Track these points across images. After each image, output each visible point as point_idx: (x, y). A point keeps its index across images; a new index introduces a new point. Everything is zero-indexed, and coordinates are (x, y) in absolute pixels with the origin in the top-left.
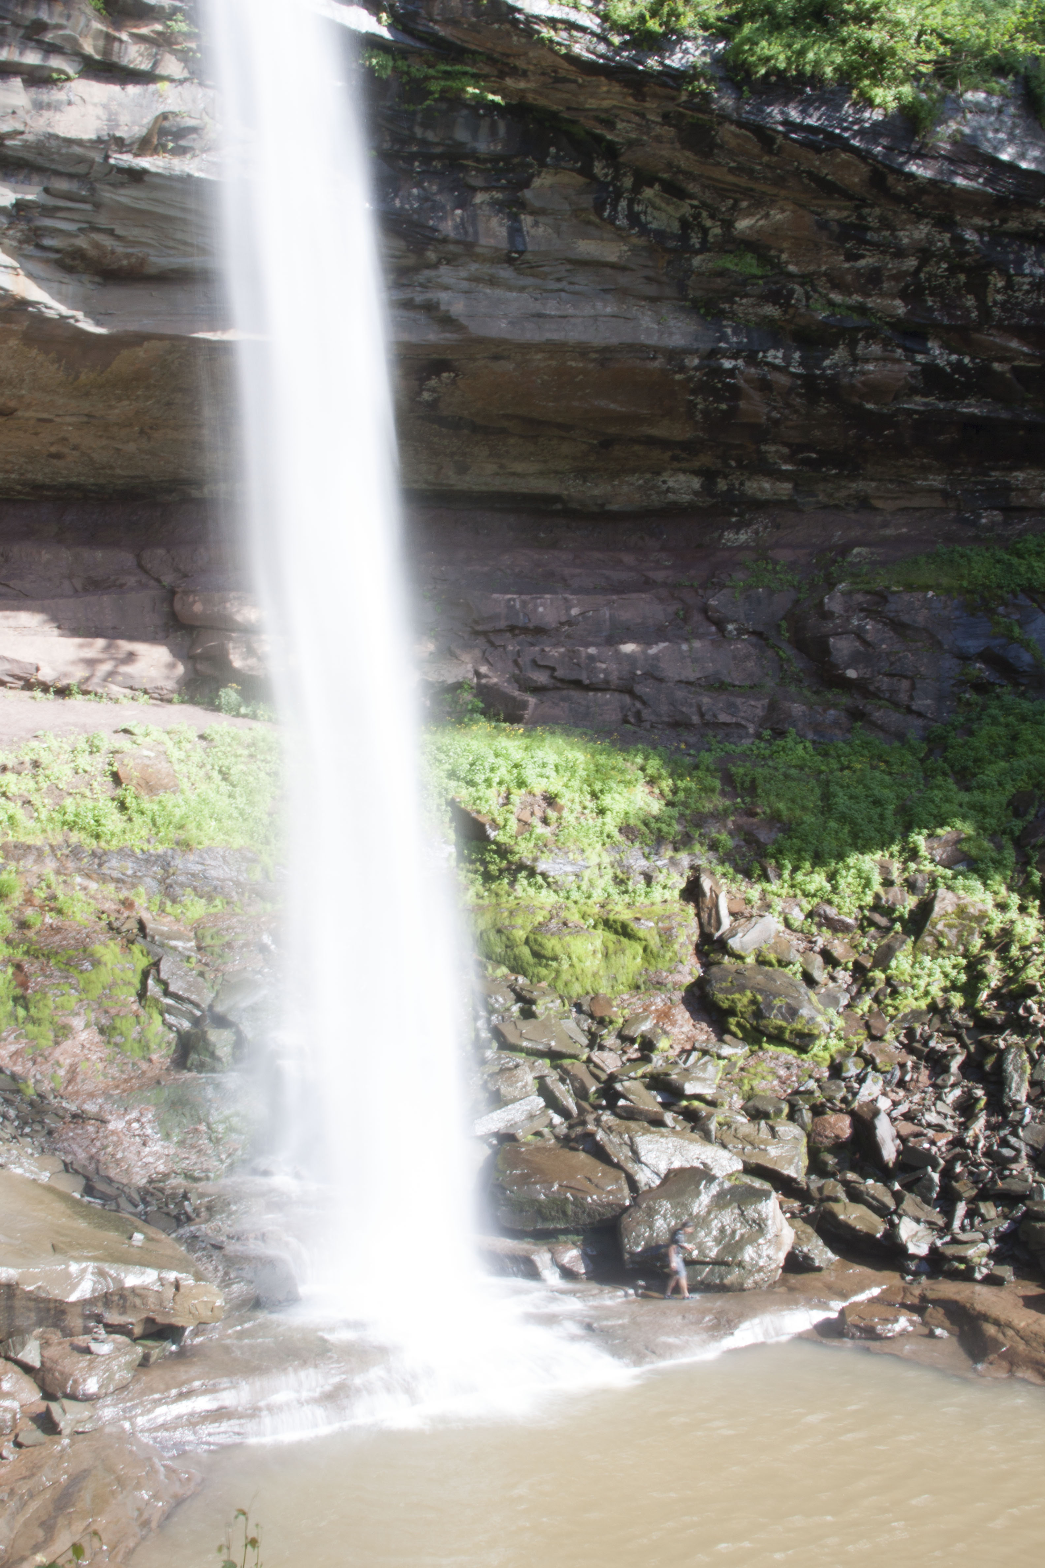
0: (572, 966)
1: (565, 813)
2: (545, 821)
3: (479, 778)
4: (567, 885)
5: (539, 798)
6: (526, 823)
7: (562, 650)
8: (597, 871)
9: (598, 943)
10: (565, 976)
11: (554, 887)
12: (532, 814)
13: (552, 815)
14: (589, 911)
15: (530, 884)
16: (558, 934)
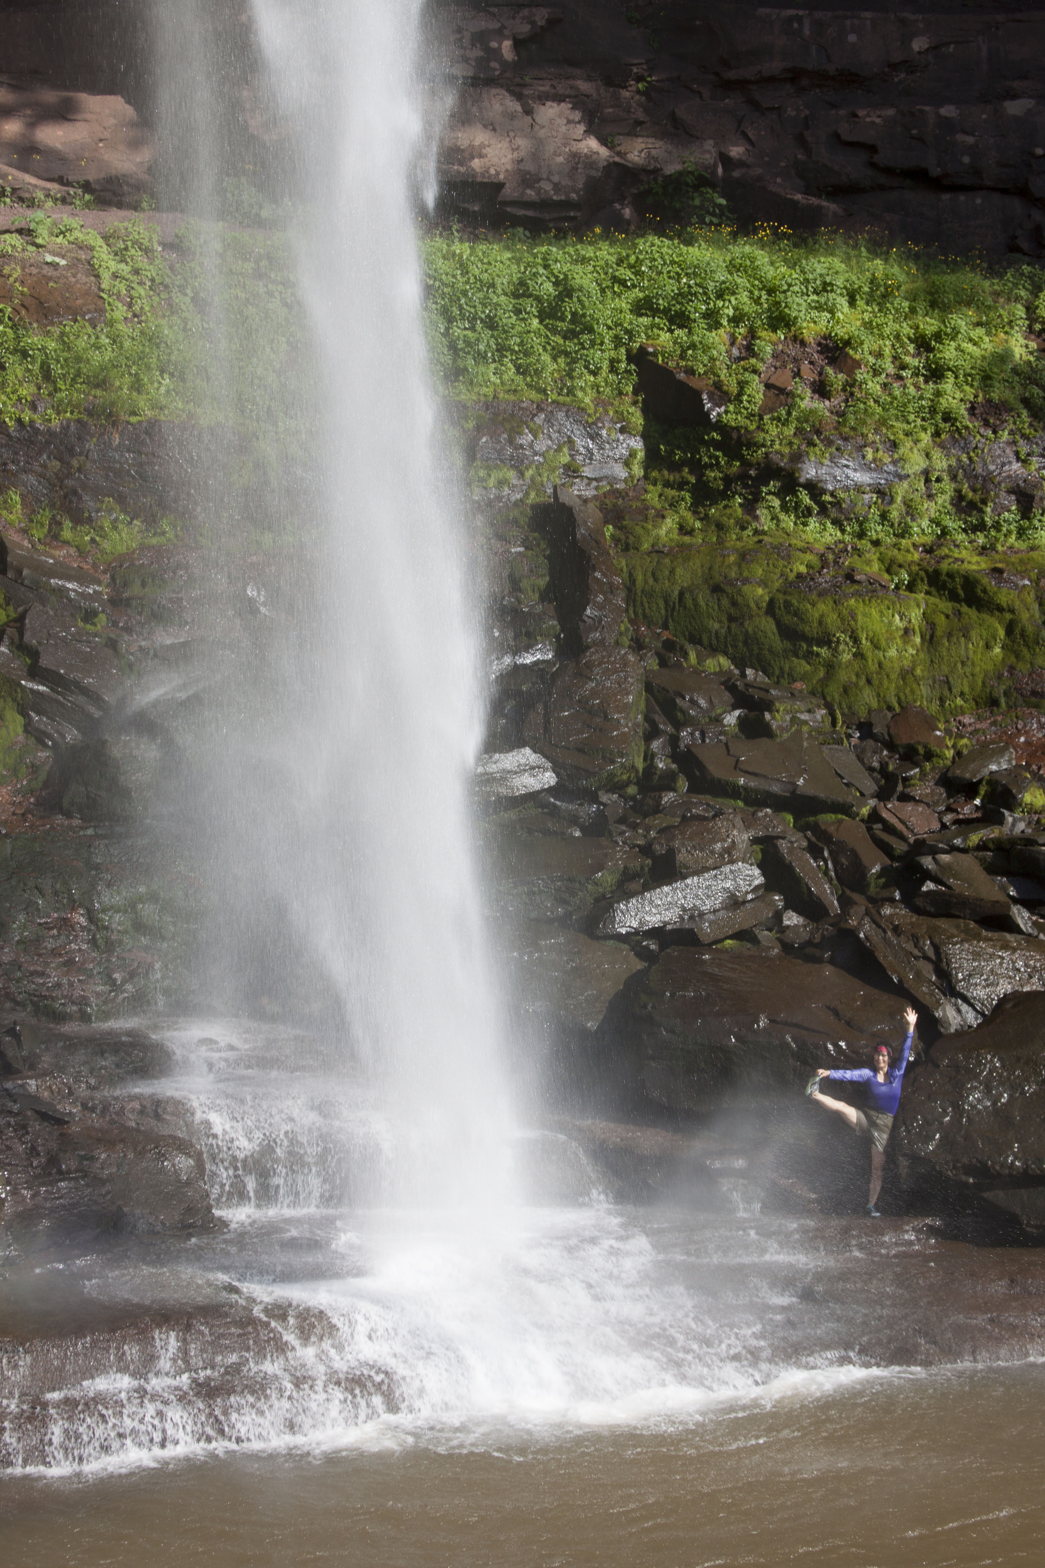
0: (859, 655)
1: (861, 375)
2: (821, 390)
3: (697, 309)
4: (860, 510)
5: (812, 349)
6: (781, 391)
7: (891, 112)
8: (921, 486)
9: (915, 615)
10: (843, 676)
11: (834, 513)
12: (797, 374)
13: (836, 378)
14: (900, 557)
15: (785, 508)
16: (835, 594)
